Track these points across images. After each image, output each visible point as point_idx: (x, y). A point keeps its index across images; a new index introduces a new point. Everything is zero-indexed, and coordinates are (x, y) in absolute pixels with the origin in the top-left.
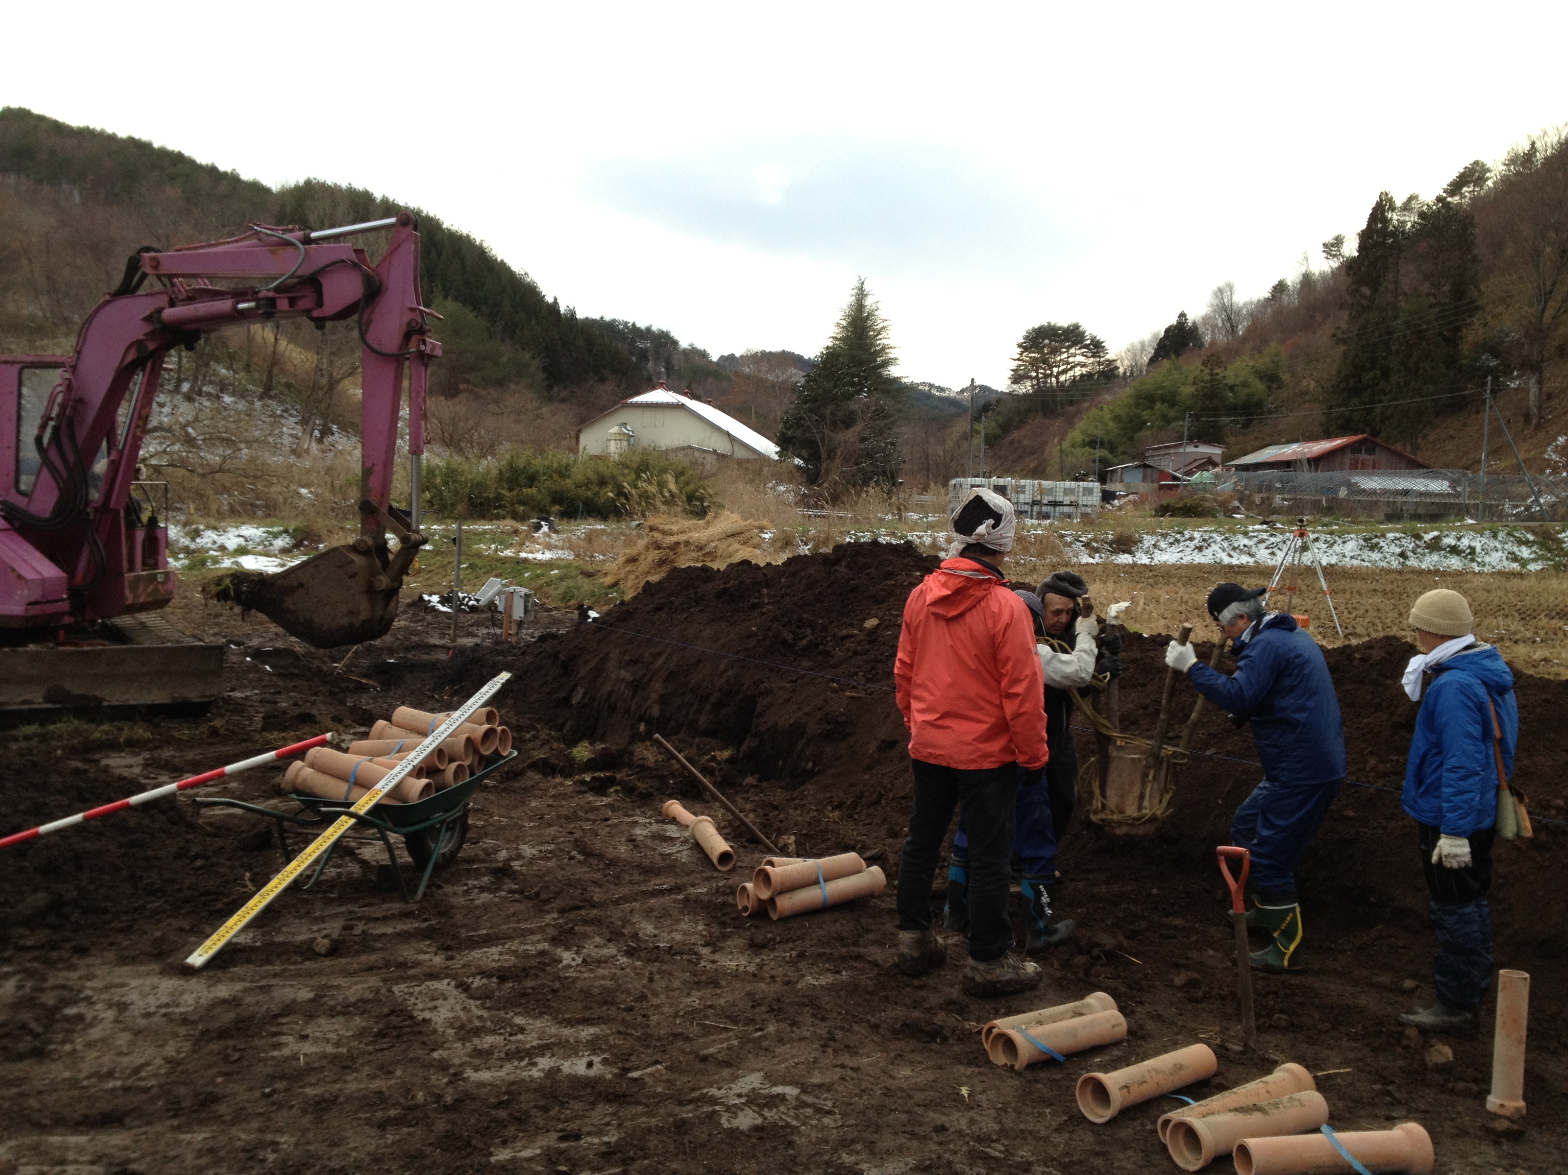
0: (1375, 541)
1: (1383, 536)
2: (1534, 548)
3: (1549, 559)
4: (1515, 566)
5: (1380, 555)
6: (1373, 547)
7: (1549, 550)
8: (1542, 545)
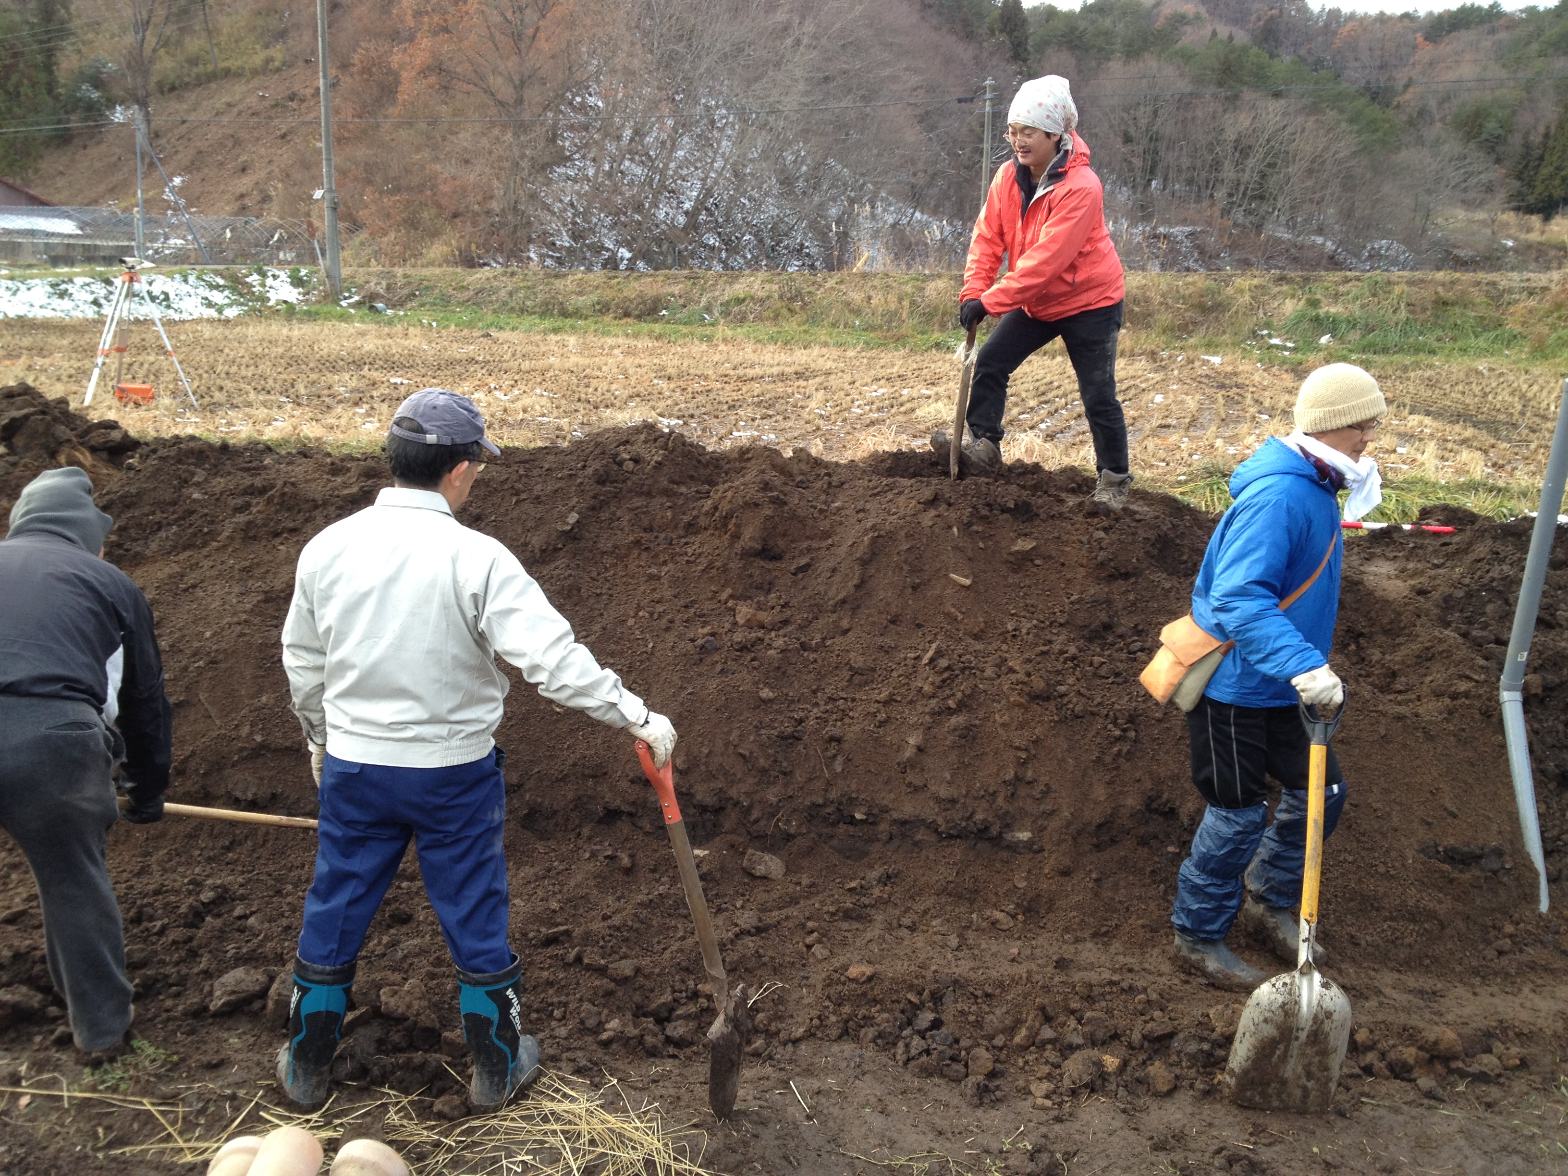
0: (63, 287)
1: (71, 281)
2: (226, 293)
3: (242, 304)
4: (212, 313)
5: (72, 304)
6: (63, 295)
7: (241, 295)
8: (234, 290)
